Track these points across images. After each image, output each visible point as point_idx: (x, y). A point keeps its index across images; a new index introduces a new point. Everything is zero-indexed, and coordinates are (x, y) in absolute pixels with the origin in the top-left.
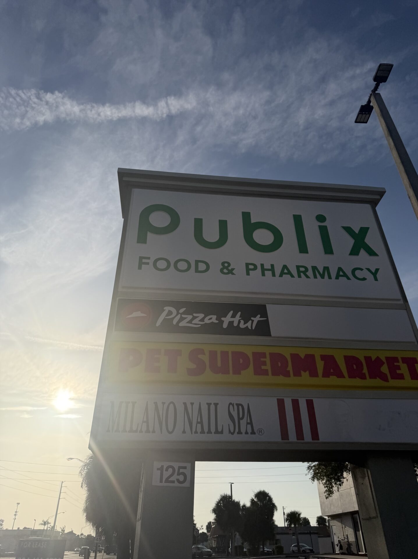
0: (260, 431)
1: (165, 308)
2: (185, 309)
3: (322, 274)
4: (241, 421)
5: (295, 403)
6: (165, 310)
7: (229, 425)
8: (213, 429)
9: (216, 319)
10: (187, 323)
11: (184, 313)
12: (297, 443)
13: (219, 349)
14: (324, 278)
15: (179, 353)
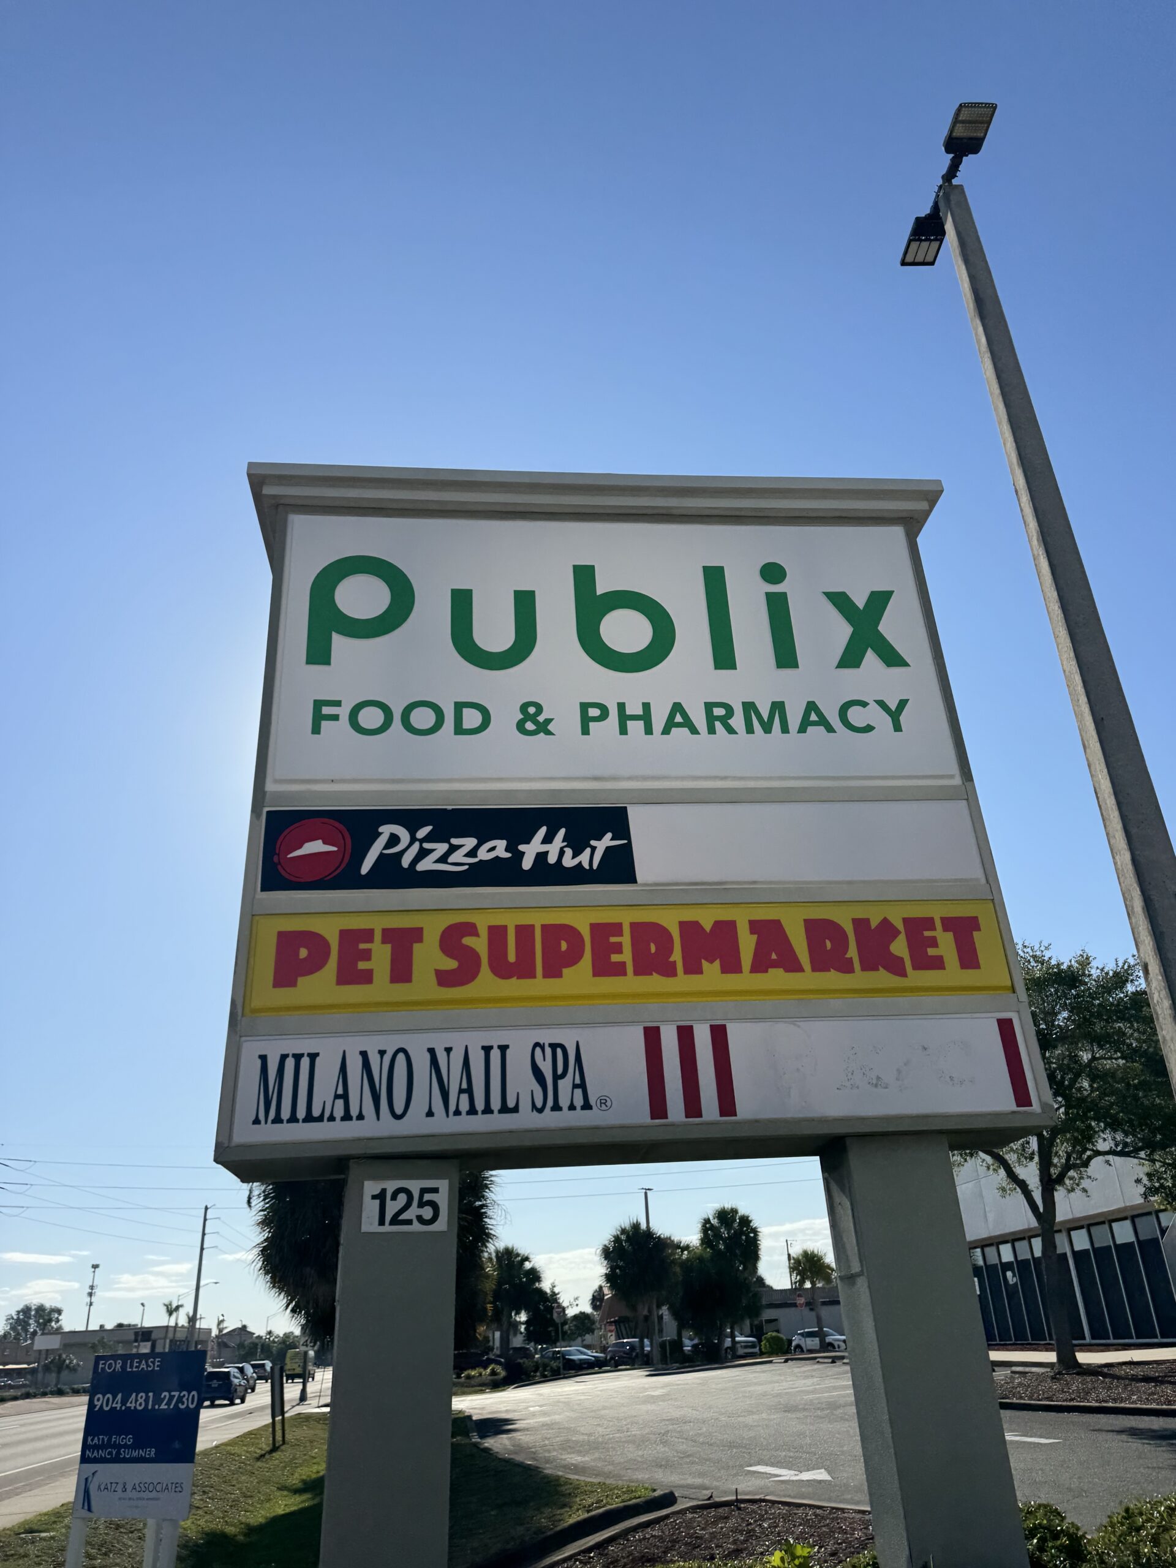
0: (603, 1102)
1: (381, 829)
2: (429, 829)
3: (766, 720)
4: (561, 1083)
5: (686, 1035)
6: (381, 833)
7: (532, 1091)
8: (496, 1104)
9: (506, 850)
10: (438, 861)
11: (428, 838)
12: (685, 1125)
13: (511, 921)
14: (770, 732)
15: (416, 934)
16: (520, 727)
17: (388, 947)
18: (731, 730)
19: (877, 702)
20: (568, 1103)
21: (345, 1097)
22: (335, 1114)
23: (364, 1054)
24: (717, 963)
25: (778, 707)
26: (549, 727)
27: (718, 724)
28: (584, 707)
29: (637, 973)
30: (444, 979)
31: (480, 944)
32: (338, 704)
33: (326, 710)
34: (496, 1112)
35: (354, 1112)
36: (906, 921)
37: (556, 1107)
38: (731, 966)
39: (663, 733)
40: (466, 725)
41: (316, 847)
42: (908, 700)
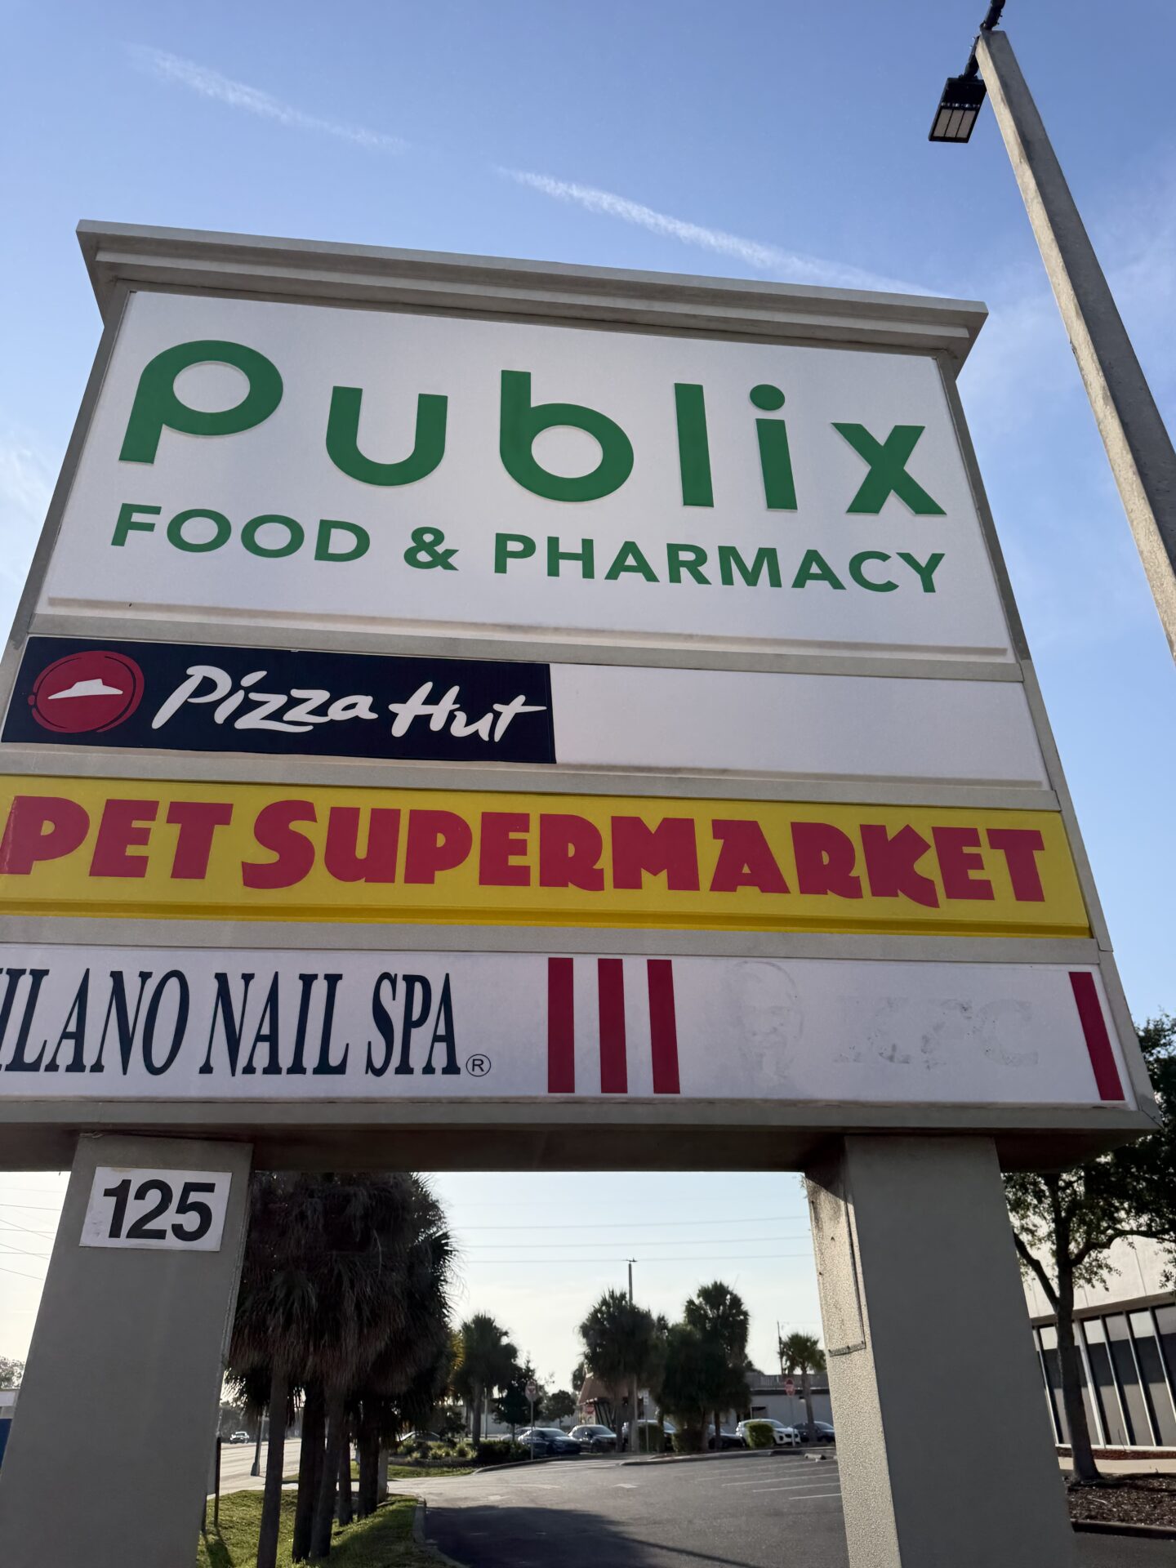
0: (477, 1063)
1: (190, 671)
2: (260, 675)
3: (750, 569)
4: (414, 1031)
5: (610, 974)
6: (191, 676)
7: (370, 1043)
8: (311, 1059)
9: (372, 709)
10: (270, 717)
11: (257, 687)
12: (600, 1102)
13: (366, 803)
14: (755, 584)
15: (222, 813)
16: (410, 557)
17: (176, 829)
18: (701, 579)
19: (901, 555)
20: (424, 1065)
21: (78, 1037)
22: (58, 1062)
23: (117, 977)
24: (664, 875)
25: (767, 555)
26: (450, 560)
27: (684, 572)
28: (502, 539)
29: (544, 882)
30: (255, 876)
31: (316, 832)
32: (156, 510)
33: (137, 517)
34: (310, 1070)
35: (89, 1059)
36: (938, 832)
37: (405, 1068)
38: (684, 878)
39: (608, 577)
40: (331, 551)
41: (94, 688)
42: (941, 556)
